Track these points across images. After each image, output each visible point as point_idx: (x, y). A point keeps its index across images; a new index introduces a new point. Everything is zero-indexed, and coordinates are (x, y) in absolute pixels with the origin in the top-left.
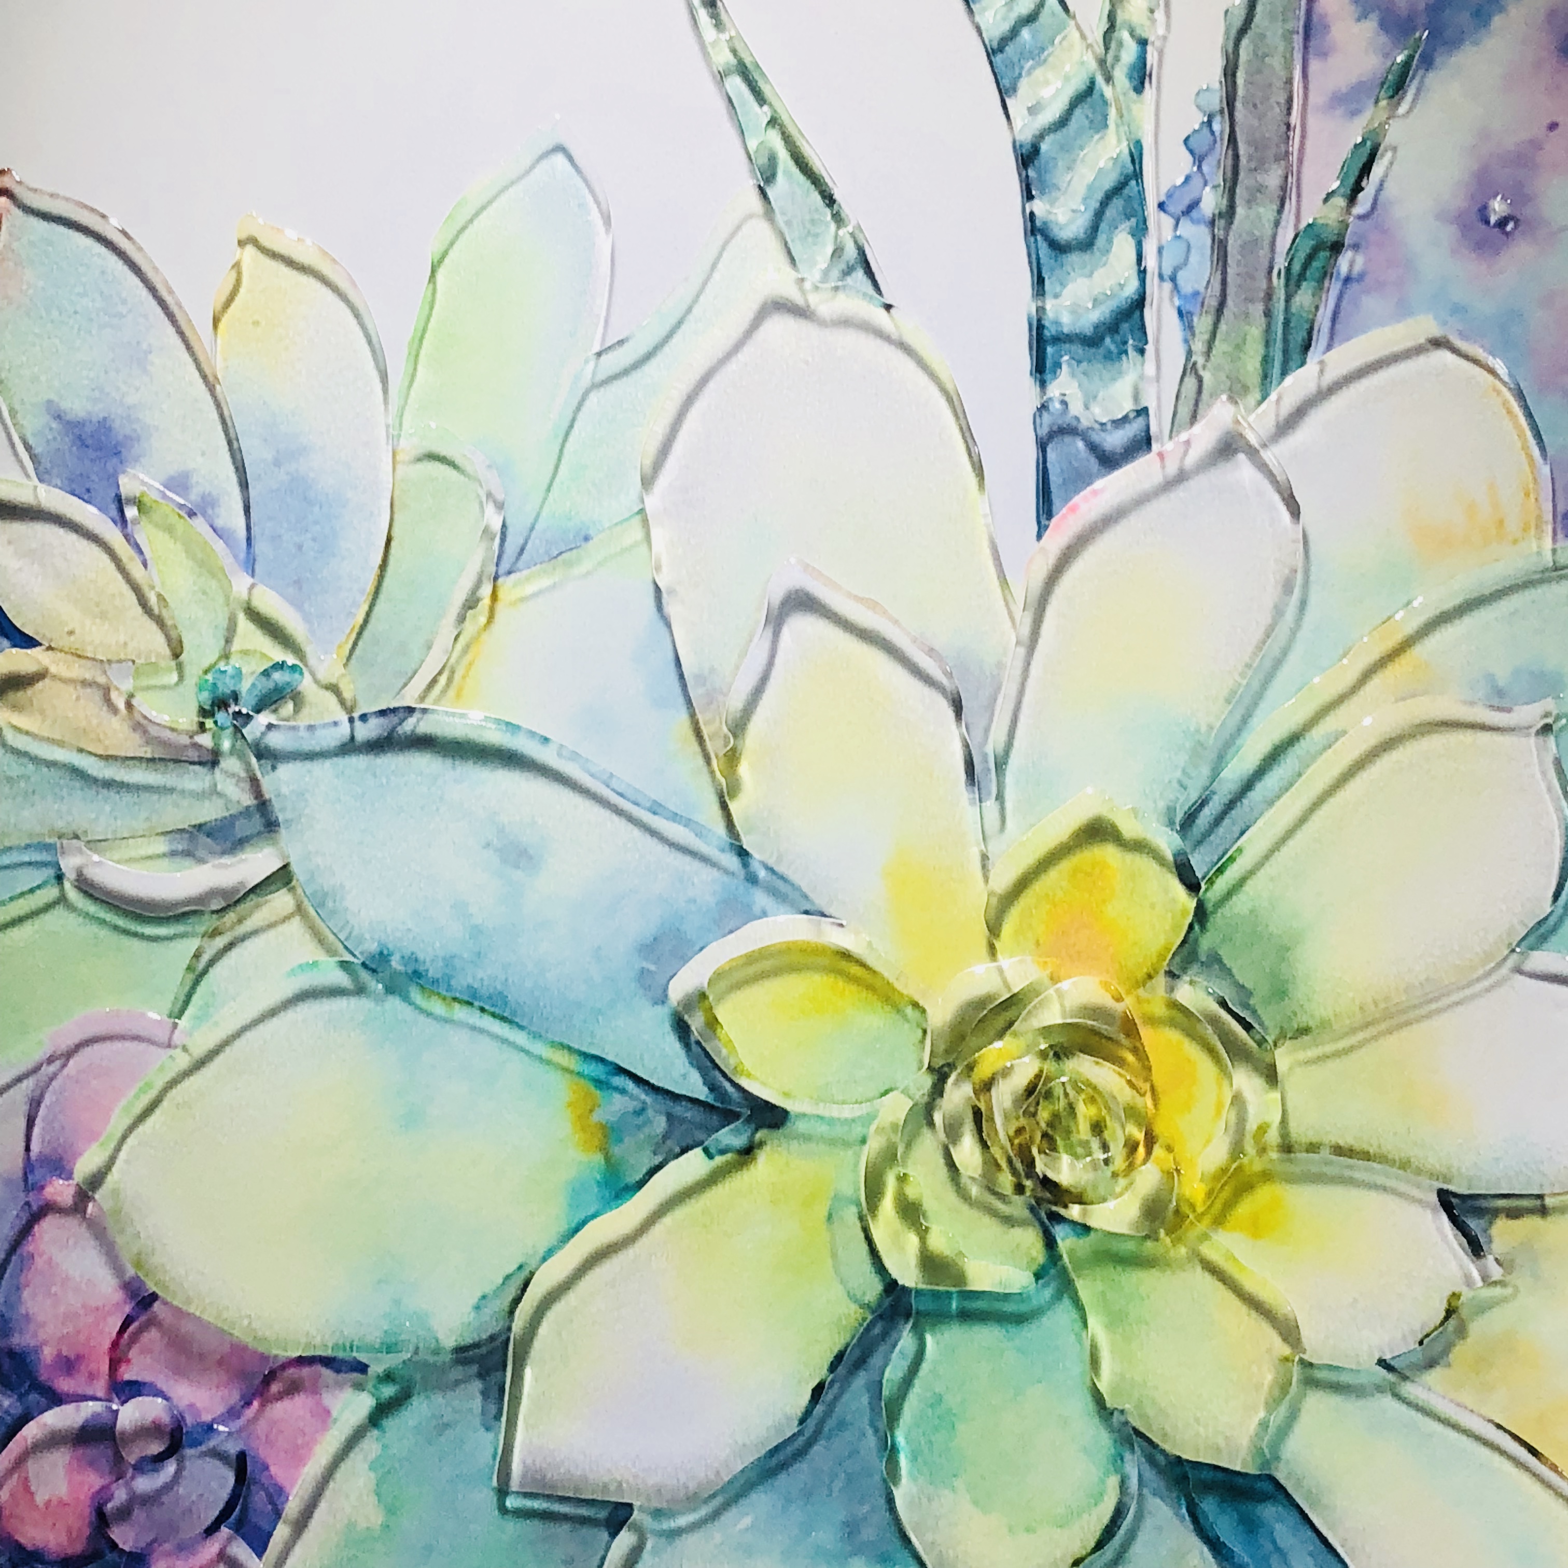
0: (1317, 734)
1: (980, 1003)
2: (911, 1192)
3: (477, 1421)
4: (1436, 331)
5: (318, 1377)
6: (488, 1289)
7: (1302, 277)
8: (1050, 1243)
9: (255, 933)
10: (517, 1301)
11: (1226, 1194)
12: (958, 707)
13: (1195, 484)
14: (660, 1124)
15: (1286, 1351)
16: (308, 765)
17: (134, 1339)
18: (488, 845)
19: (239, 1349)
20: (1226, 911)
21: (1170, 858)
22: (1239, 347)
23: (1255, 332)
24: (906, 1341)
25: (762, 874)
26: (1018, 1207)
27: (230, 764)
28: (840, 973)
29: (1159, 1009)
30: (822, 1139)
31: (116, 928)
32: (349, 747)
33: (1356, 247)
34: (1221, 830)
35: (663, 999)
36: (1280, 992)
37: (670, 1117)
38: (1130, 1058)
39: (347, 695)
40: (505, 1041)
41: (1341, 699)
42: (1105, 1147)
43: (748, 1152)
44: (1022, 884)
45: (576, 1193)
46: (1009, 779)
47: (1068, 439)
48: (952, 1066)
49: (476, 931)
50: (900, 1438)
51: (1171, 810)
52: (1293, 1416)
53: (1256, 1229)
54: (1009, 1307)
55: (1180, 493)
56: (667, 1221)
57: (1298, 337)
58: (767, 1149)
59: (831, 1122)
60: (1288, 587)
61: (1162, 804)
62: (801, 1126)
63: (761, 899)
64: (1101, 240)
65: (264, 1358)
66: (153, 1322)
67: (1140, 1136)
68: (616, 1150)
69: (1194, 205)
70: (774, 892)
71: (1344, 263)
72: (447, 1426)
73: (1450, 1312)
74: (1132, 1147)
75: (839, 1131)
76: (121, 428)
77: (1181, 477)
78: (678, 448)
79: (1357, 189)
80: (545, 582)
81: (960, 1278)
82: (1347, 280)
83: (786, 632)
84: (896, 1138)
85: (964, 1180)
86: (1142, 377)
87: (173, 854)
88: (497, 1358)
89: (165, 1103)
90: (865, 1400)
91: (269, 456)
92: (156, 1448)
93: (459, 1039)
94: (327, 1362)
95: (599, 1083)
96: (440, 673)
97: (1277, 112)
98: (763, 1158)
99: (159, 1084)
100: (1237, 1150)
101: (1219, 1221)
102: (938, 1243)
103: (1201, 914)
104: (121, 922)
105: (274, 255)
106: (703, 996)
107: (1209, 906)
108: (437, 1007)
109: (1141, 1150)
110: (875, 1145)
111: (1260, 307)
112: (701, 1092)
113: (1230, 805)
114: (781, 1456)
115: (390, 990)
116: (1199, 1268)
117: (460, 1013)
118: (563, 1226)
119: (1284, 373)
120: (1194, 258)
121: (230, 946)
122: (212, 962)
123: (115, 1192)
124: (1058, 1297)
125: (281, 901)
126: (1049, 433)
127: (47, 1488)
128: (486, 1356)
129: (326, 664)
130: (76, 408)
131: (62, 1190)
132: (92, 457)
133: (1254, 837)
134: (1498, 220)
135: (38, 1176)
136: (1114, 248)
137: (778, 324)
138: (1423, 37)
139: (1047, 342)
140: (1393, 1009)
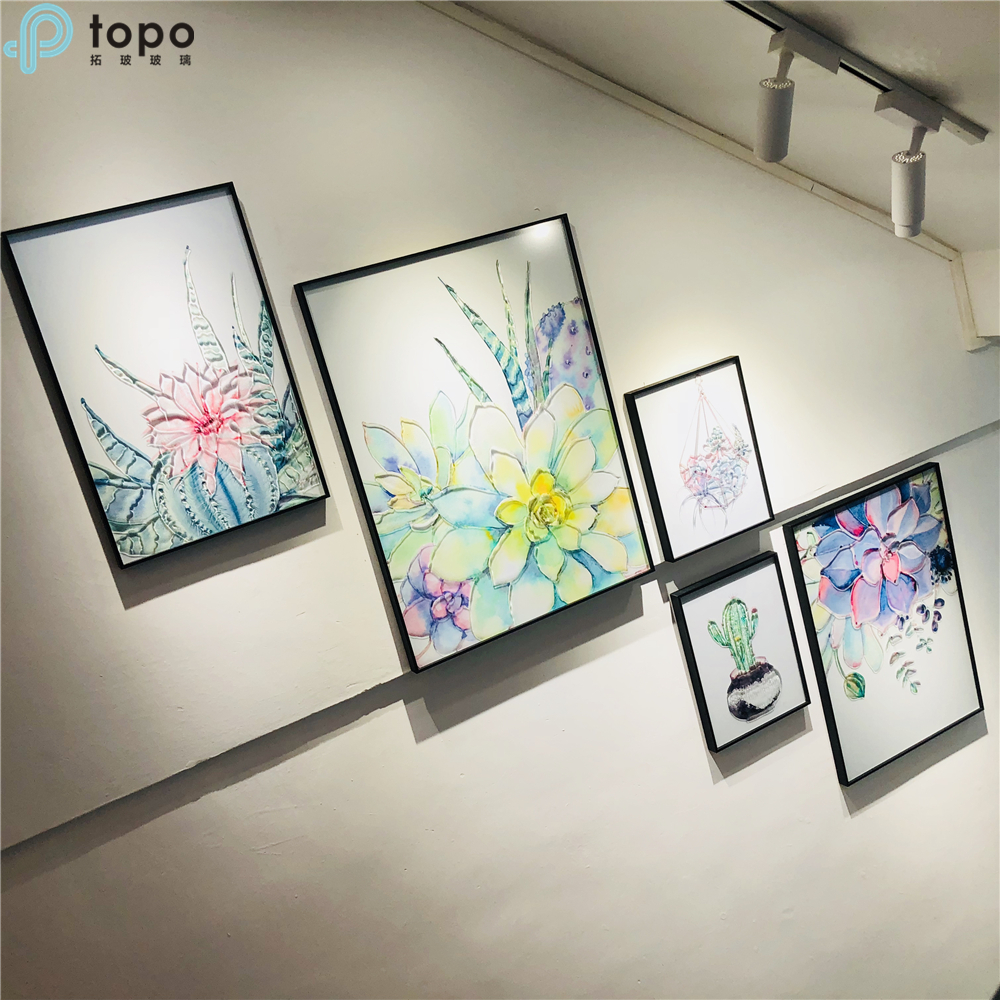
0: (563, 450)
1: (532, 500)
2: (531, 529)
3: (487, 579)
4: (564, 383)
6: (484, 563)
7: (545, 380)
8: (549, 530)
9: (439, 526)
10: (488, 562)
11: (567, 515)
12: (518, 460)
13: (540, 417)
14: (498, 532)
15: (578, 532)
16: (438, 499)
17: (443, 586)
18: (465, 502)
19: (457, 582)
20: (558, 477)
21: (550, 472)
22: (540, 394)
23: (542, 391)
24: (535, 549)
25: (501, 493)
26: (544, 527)
27: (427, 503)
28: (514, 504)
29: (554, 494)
30: (518, 527)
31: (421, 532)
33: (551, 373)
34: (555, 466)
35: (494, 516)
36: (567, 486)
38: (552, 502)
39: (439, 487)
40: (475, 529)
41: (564, 444)
42: (552, 515)
43: (510, 532)
44: (533, 483)
45: (491, 546)
47: (522, 415)
48: (530, 510)
49: (467, 515)
50: (538, 561)
52: (581, 540)
53: (571, 518)
54: (546, 539)
56: (503, 545)
57: (547, 390)
59: (518, 524)
60: (555, 428)
61: (547, 465)
62: (515, 526)
63: (502, 497)
64: (518, 382)
65: (460, 582)
66: (444, 583)
67: (556, 511)
68: (494, 538)
69: (529, 373)
71: (550, 376)
72: (484, 582)
73: (595, 519)
74: (554, 513)
76: (394, 458)
77: (537, 416)
78: (471, 433)
79: (549, 363)
80: (460, 460)
81: (539, 538)
82: (551, 379)
83: (494, 457)
84: (527, 523)
85: (537, 525)
86: (529, 402)
87: (424, 519)
89: (436, 554)
90: (532, 558)
91: (416, 454)
92: (451, 599)
93: (470, 531)
94: (468, 579)
95: (489, 530)
96: (450, 480)
97: (535, 354)
99: (433, 552)
100: (567, 509)
101: (567, 519)
102: (536, 535)
103: (555, 479)
105: (406, 423)
106: (498, 513)
108: (465, 527)
110: (524, 524)
111: (541, 387)
112: (502, 526)
113: (555, 462)
114: (525, 568)
115: (459, 527)
116: (566, 526)
117: (469, 527)
118: (490, 550)
119: (547, 396)
120: (531, 381)
121: (436, 529)
122: (435, 532)
123: (434, 568)
124: (551, 536)
125: (440, 521)
126: (519, 415)
127: (439, 609)
128: (487, 571)
129: (435, 484)
130: (387, 457)
131: (427, 571)
132: (392, 464)
133: (559, 466)
134: (568, 363)
135: (423, 570)
136: (520, 383)
137: (479, 410)
138: (552, 336)
139: (515, 401)
140: (581, 483)
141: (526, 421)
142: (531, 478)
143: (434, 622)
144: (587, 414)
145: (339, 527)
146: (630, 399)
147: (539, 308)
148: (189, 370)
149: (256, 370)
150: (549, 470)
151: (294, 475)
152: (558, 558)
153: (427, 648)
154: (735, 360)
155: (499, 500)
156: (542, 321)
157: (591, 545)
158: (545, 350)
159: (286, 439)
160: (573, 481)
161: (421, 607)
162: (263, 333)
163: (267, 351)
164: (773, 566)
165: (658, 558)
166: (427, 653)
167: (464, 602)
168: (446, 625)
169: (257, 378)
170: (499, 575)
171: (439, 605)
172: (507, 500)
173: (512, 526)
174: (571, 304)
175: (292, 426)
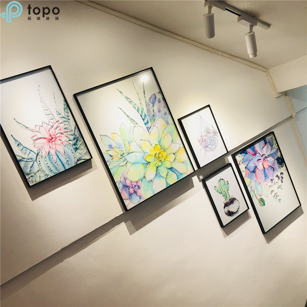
1: (155, 154)
3: (145, 179)
4: (159, 117)
8: (161, 162)
10: (144, 174)
12: (149, 142)
13: (153, 128)
15: (170, 162)
16: (126, 156)
18: (134, 156)
19: (135, 181)
24: (158, 168)
27: (123, 158)
28: (150, 155)
29: (161, 151)
31: (122, 167)
35: (144, 159)
38: (161, 154)
41: (162, 135)
46: (152, 144)
49: (136, 160)
52: (172, 164)
53: (168, 158)
56: (148, 168)
57: (154, 120)
60: (158, 131)
66: (132, 182)
68: (145, 166)
69: (148, 115)
73: (175, 158)
74: (162, 157)
75: (152, 162)
78: (133, 134)
79: (154, 112)
80: (131, 144)
81: (159, 165)
82: (155, 116)
83: (141, 141)
85: (157, 161)
86: (149, 124)
87: (123, 163)
89: (128, 173)
90: (158, 171)
91: (117, 143)
92: (135, 187)
94: (139, 180)
95: (143, 164)
96: (129, 150)
98: (150, 164)
100: (166, 155)
103: (161, 146)
105: (113, 133)
112: (147, 163)
114: (156, 175)
115: (134, 164)
116: (166, 161)
117: (137, 164)
118: (145, 170)
120: (149, 118)
121: (127, 165)
124: (163, 164)
125: (128, 162)
126: (147, 128)
127: (131, 190)
128: (144, 177)
129: (125, 152)
130: (109, 144)
131: (126, 179)
132: (110, 146)
133: (162, 143)
134: (159, 111)
135: (124, 178)
136: (146, 118)
137: (135, 128)
138: (153, 103)
139: (145, 124)
140: (169, 147)
141: (150, 130)
142: (153, 147)
143: (130, 195)
144: (167, 126)
145: (97, 168)
146: (180, 120)
147: (148, 96)
148: (44, 123)
149: (65, 121)
150: (159, 144)
151: (80, 153)
152: (166, 171)
153: (129, 203)
154: (209, 106)
155: (145, 155)
156: (150, 99)
157: (175, 166)
158: (152, 108)
159: (77, 142)
160: (166, 147)
161: (126, 190)
162: (65, 110)
163: (67, 115)
164: (230, 167)
165: (196, 168)
166: (130, 205)
167: (139, 188)
168: (134, 196)
169: (65, 124)
170: (148, 178)
171: (131, 189)
172: (147, 154)
173: (150, 162)
174: (158, 94)
175: (78, 137)
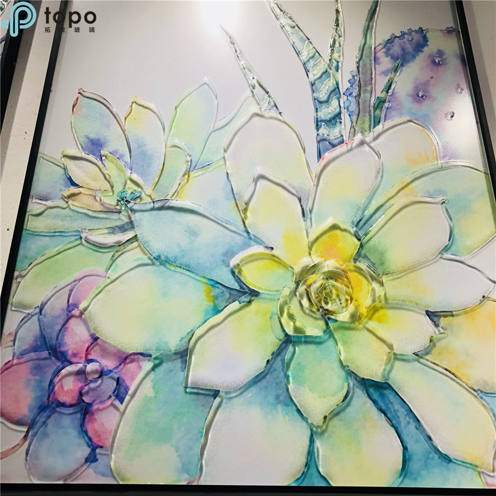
0: (388, 204)
1: (307, 267)
2: (291, 312)
3: (180, 369)
4: (409, 119)
5: (139, 358)
6: (184, 336)
7: (377, 107)
8: (327, 324)
9: (128, 251)
10: (191, 339)
11: (371, 312)
12: (300, 200)
13: (355, 151)
14: (228, 295)
15: (390, 351)
16: (143, 213)
17: (93, 348)
18: (186, 231)
19: (119, 351)
20: (367, 245)
21: (353, 233)
22: (364, 122)
23: (367, 119)
24: (291, 348)
25: (253, 237)
26: (318, 315)
27: (124, 213)
28: (273, 260)
29: (352, 268)
30: (268, 299)
31: (94, 250)
32: (153, 209)
33: (389, 102)
34: (365, 227)
35: (229, 266)
36: (382, 264)
37: (230, 294)
38: (345, 279)
39: (153, 197)
40: (189, 276)
41: (393, 197)
42: (340, 300)
43: (250, 302)
44: (317, 239)
45: (206, 313)
46: (313, 215)
47: (324, 142)
48: (300, 281)
49: (183, 251)
50: (289, 373)
51: (353, 222)
52: (392, 367)
53: (379, 321)
54: (317, 340)
55: (352, 152)
56: (229, 319)
57: (377, 120)
58: (254, 301)
59: (270, 295)
60: (378, 172)
61: (351, 221)
62: (263, 296)
63: (252, 243)
64: (330, 101)
65: (125, 353)
66: (97, 344)
67: (349, 298)
68: (217, 302)
69: (352, 93)
70: (256, 241)
71: (386, 105)
72: (172, 370)
73: (431, 341)
74: (347, 300)
75: (272, 297)
76: (102, 141)
77: (351, 149)
78: (233, 144)
79: (389, 89)
80: (201, 173)
81: (304, 332)
82: (388, 108)
83: (258, 184)
84: (287, 299)
85: (305, 309)
86: (341, 128)
87: (109, 233)
88: (186, 353)
89: (104, 291)
90: (280, 364)
91: (136, 146)
92: (97, 376)
93: (177, 276)
94: (141, 354)
95: (213, 286)
96: (175, 192)
97: (369, 75)
98: (253, 303)
99: (103, 286)
100: (374, 301)
101: (370, 319)
102: (298, 324)
103: (361, 246)
104: (95, 249)
105: (140, 105)
106: (239, 265)
107: (363, 244)
108: (172, 268)
109: (349, 301)
110: (281, 300)
111: (368, 114)
112: (238, 288)
113: (367, 221)
114: (259, 378)
115: (161, 264)
116: (366, 331)
117: (178, 269)
118: (203, 320)
119: (374, 127)
120: (352, 104)
121: (122, 254)
122: (117, 258)
123: (90, 312)
124: (330, 337)
125: (136, 244)
126: (321, 140)
128: (184, 355)
129: (148, 190)
130: (92, 136)
131: (76, 312)
132: (95, 146)
133: (373, 229)
134: (421, 96)
135: (70, 307)
136: (334, 103)
137: (256, 118)
138: (401, 60)
139: (318, 124)
140: (410, 268)
141: (327, 150)
142: (314, 233)
143: (49, 407)
144: (443, 168)
150: (353, 230)
153: (14, 449)
155: (245, 246)
156: (390, 41)
158: (385, 73)
160: (396, 257)
161: (38, 369)
167: (120, 392)
168: (64, 425)
171: (71, 379)
173: (255, 294)
174: (440, 33)
